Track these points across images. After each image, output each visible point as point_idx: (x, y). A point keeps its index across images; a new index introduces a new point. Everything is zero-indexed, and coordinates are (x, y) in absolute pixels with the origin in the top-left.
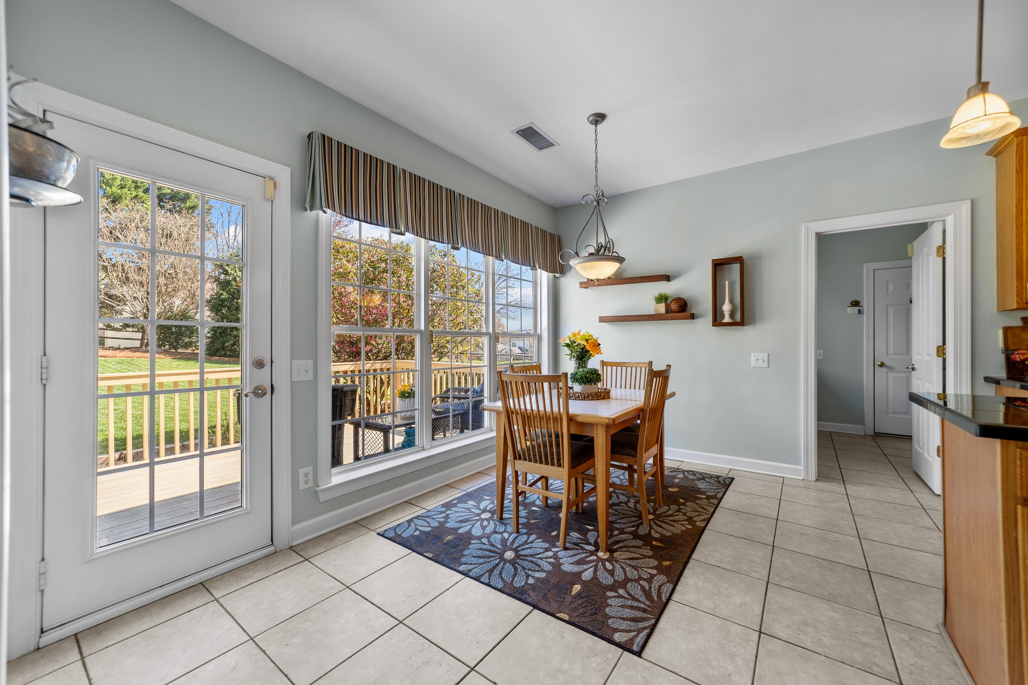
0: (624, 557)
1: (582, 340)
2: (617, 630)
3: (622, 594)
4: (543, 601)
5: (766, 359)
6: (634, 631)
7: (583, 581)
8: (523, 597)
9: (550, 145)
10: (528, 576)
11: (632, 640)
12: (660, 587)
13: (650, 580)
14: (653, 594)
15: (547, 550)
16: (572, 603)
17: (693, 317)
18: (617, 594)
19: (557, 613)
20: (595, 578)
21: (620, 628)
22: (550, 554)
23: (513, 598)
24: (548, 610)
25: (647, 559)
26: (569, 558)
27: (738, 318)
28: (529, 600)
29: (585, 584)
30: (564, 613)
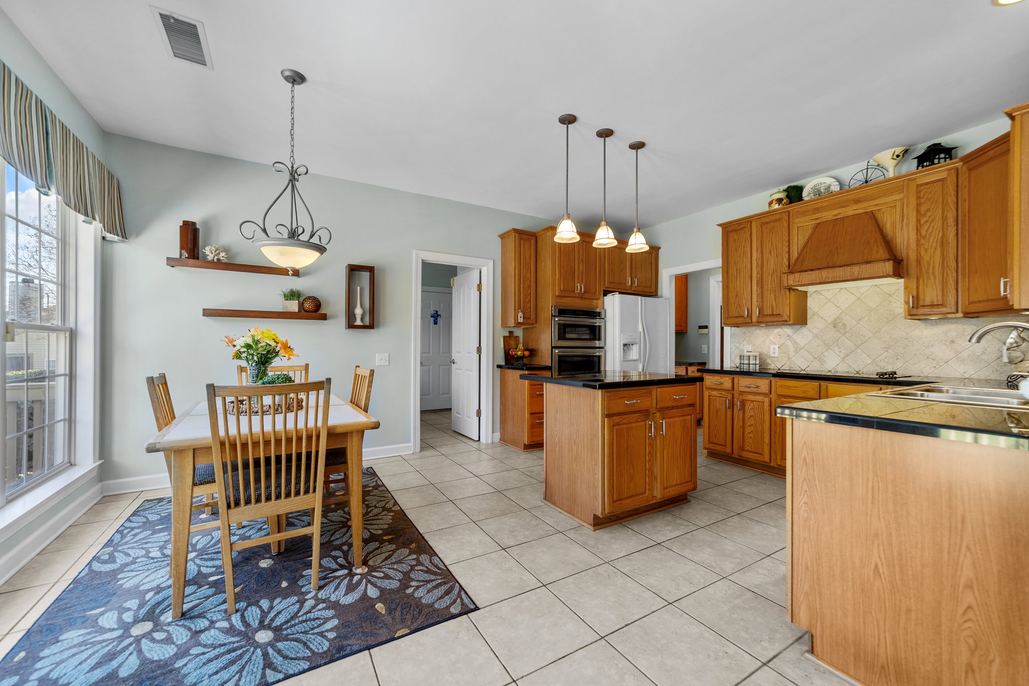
0: (379, 561)
1: (270, 340)
2: (448, 607)
3: (417, 585)
4: (369, 638)
5: (387, 358)
6: (457, 599)
7: (376, 598)
8: (348, 650)
9: (202, 62)
10: (321, 634)
11: (463, 604)
12: (431, 562)
13: (419, 563)
14: (434, 569)
15: (302, 602)
16: (393, 619)
17: (324, 317)
18: (413, 588)
19: (395, 635)
20: (382, 590)
21: (447, 605)
22: (310, 603)
23: (336, 661)
24: (384, 639)
25: (398, 551)
26: (337, 593)
27: (367, 321)
28: (355, 648)
29: (379, 599)
30: (399, 630)
